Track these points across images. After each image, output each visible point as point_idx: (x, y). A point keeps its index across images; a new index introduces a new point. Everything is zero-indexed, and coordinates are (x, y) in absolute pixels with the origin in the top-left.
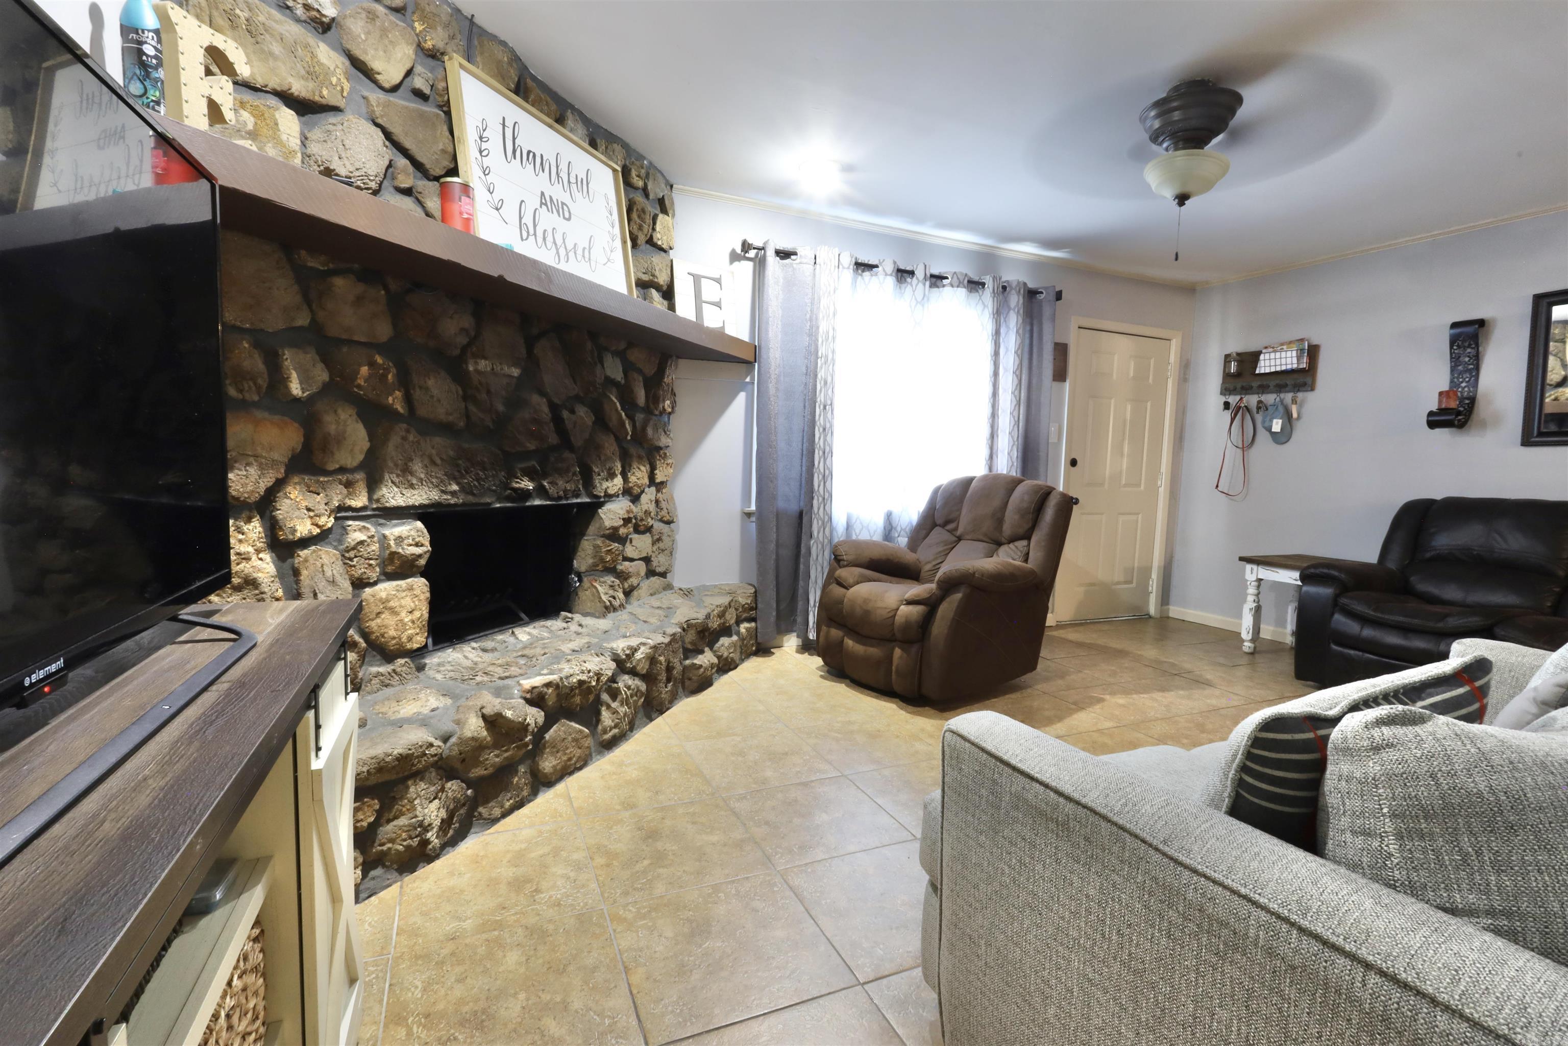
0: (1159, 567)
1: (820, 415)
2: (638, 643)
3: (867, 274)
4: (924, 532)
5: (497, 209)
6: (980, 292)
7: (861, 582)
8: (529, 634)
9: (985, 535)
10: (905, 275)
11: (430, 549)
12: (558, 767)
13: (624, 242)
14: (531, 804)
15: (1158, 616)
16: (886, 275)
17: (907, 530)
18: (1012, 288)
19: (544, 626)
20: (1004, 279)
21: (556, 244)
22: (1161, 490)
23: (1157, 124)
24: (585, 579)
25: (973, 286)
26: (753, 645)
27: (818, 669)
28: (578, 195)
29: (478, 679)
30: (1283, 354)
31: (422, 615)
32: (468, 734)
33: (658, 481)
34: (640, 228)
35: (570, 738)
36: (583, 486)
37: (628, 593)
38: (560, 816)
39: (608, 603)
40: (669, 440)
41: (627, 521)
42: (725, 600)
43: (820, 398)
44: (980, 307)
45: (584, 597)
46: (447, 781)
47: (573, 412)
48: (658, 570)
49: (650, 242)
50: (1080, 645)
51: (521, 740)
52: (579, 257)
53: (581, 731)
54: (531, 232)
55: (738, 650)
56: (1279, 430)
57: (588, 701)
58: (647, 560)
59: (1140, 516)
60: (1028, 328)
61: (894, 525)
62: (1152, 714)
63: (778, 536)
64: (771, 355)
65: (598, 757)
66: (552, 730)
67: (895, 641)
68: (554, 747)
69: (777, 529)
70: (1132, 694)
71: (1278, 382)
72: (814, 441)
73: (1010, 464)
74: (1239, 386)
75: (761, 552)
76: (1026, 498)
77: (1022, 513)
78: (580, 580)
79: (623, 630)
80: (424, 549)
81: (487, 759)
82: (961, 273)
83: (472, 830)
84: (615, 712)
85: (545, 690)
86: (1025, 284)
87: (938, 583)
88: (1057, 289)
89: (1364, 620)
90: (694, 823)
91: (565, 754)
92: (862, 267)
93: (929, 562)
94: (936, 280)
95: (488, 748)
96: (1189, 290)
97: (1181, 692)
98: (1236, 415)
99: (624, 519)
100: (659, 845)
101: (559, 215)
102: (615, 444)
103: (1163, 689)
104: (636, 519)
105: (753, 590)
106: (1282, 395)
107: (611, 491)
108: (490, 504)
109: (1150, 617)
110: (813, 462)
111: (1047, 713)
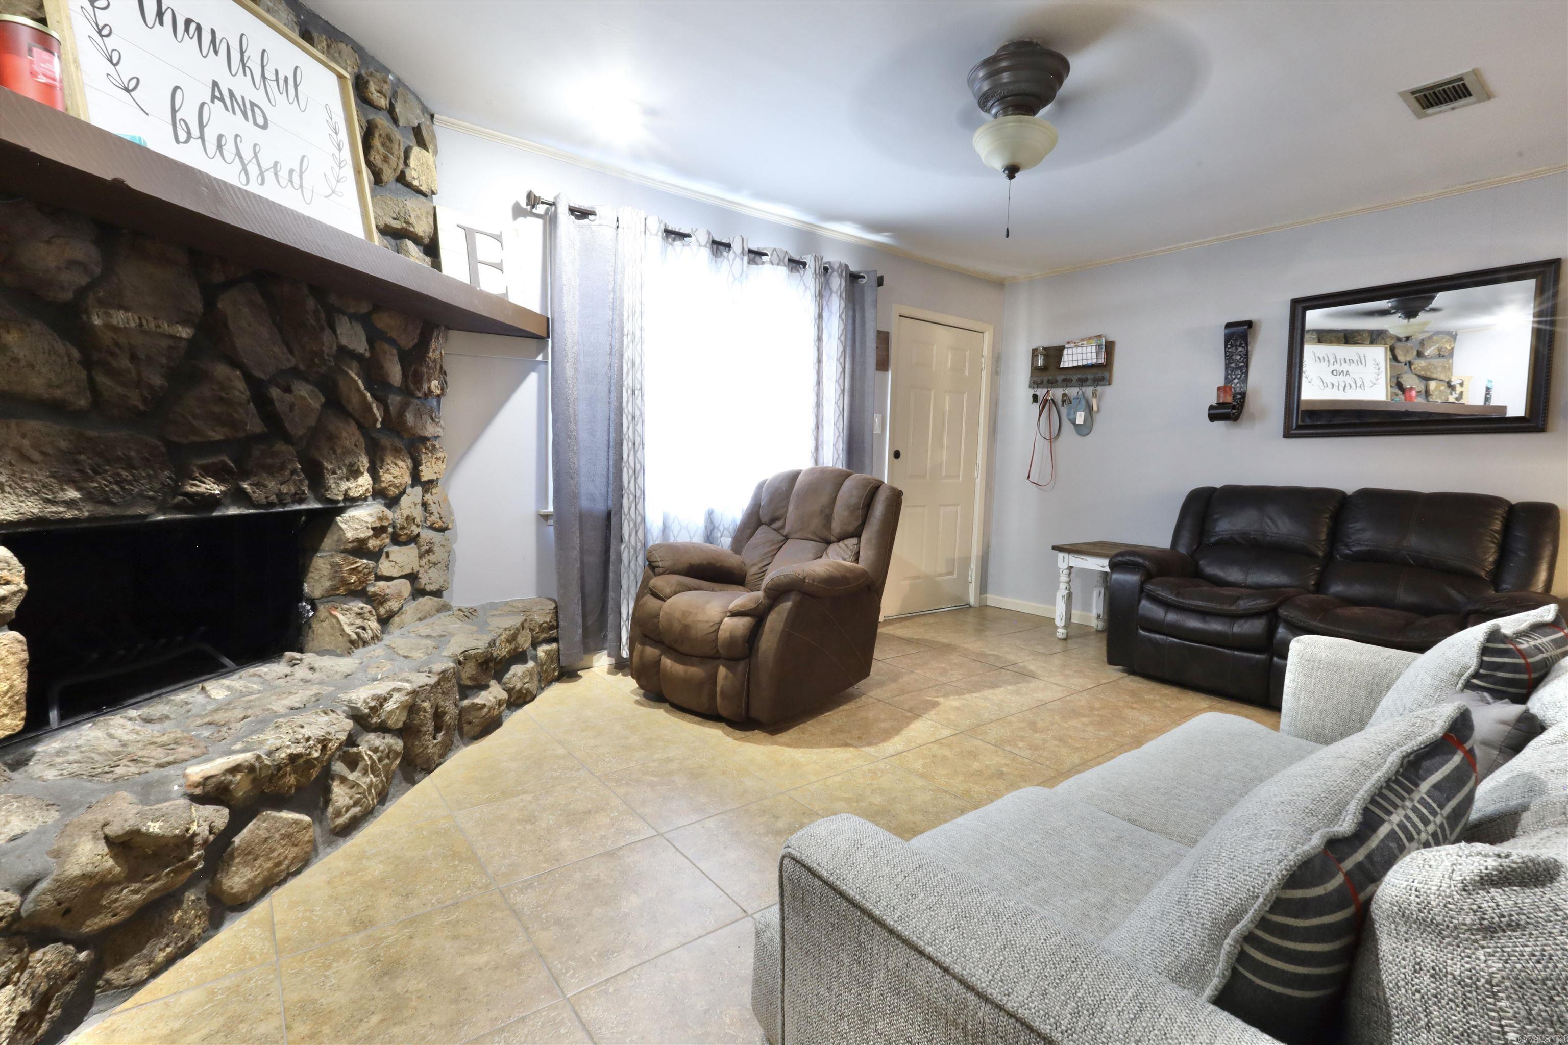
0: (977, 557)
1: (628, 402)
2: (389, 689)
3: (678, 243)
4: (749, 531)
5: (127, 90)
6: (802, 271)
7: (680, 592)
8: (229, 688)
9: (814, 533)
10: (721, 248)
11: (25, 587)
12: (259, 879)
13: (358, 172)
14: (206, 945)
15: (978, 605)
16: (700, 245)
17: (731, 529)
18: (833, 270)
19: (255, 675)
20: (825, 260)
21: (241, 158)
22: (978, 481)
23: (986, 87)
24: (321, 608)
25: (794, 265)
26: (554, 670)
27: (633, 692)
28: (281, 99)
29: (119, 771)
30: (1084, 349)
31: (11, 687)
32: (73, 869)
33: (424, 479)
34: (386, 159)
35: (277, 836)
36: (310, 487)
37: (384, 621)
38: (251, 959)
39: (354, 637)
40: (439, 429)
41: (378, 531)
42: (516, 621)
43: (628, 381)
44: (802, 287)
45: (321, 630)
46: (33, 949)
47: (288, 390)
48: (429, 588)
49: (401, 178)
50: (909, 641)
51: (181, 860)
52: (284, 180)
53: (296, 822)
54: (195, 132)
55: (536, 678)
56: (1082, 423)
57: (309, 778)
58: (412, 577)
59: (959, 507)
60: (851, 314)
61: (716, 525)
62: (986, 715)
63: (582, 541)
64: (567, 330)
65: (329, 850)
66: (245, 831)
67: (719, 658)
68: (249, 853)
69: (581, 533)
70: (964, 694)
71: (1080, 376)
72: (621, 431)
73: (836, 456)
74: (1045, 380)
75: (562, 561)
76: (855, 493)
77: (852, 509)
78: (314, 608)
79: (372, 672)
80: (12, 588)
81: (116, 900)
82: (781, 250)
83: (94, 1009)
84: (354, 785)
85: (229, 777)
86: (847, 266)
87: (765, 591)
88: (879, 274)
89: (1168, 606)
90: (455, 938)
91: (270, 859)
92: (672, 235)
93: (754, 565)
94: (755, 255)
95: (118, 883)
96: (999, 284)
97: (1010, 688)
98: (1043, 408)
99: (373, 529)
100: (399, 985)
101: (247, 119)
102: (357, 433)
103: (994, 686)
104: (394, 527)
105: (553, 605)
106: (1084, 389)
107: (352, 494)
108: (145, 517)
109: (971, 607)
110: (621, 454)
111: (883, 725)
